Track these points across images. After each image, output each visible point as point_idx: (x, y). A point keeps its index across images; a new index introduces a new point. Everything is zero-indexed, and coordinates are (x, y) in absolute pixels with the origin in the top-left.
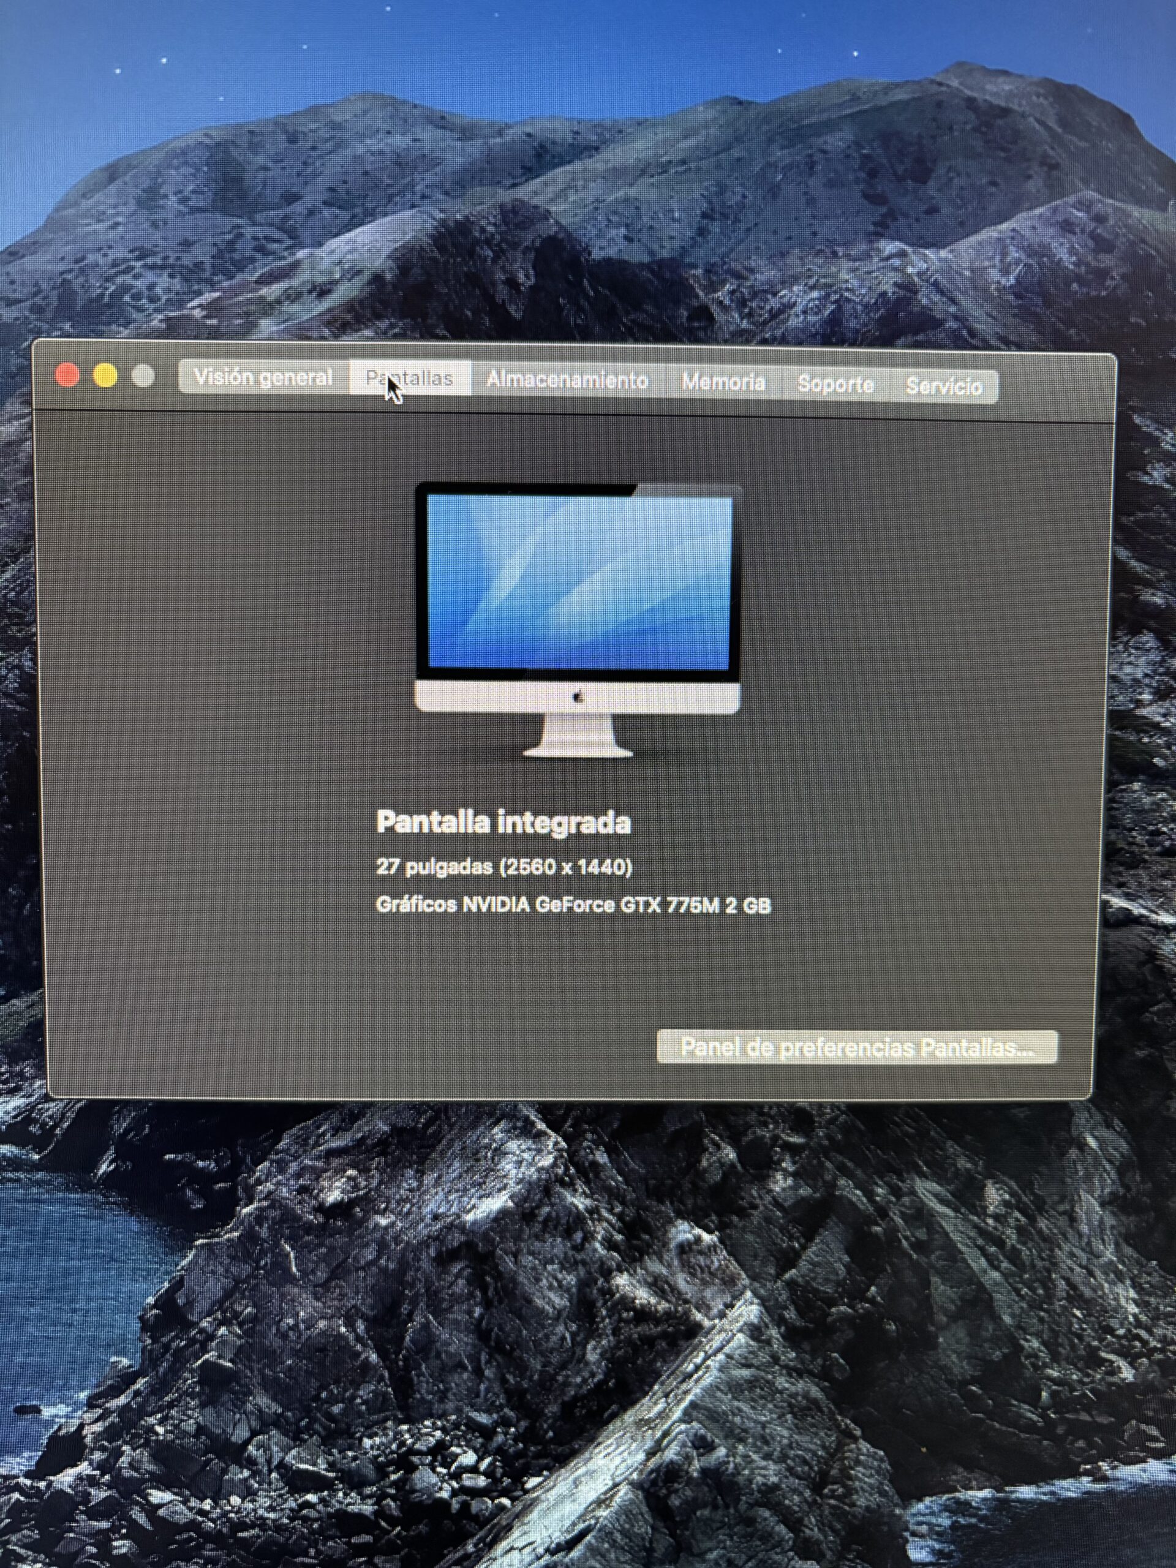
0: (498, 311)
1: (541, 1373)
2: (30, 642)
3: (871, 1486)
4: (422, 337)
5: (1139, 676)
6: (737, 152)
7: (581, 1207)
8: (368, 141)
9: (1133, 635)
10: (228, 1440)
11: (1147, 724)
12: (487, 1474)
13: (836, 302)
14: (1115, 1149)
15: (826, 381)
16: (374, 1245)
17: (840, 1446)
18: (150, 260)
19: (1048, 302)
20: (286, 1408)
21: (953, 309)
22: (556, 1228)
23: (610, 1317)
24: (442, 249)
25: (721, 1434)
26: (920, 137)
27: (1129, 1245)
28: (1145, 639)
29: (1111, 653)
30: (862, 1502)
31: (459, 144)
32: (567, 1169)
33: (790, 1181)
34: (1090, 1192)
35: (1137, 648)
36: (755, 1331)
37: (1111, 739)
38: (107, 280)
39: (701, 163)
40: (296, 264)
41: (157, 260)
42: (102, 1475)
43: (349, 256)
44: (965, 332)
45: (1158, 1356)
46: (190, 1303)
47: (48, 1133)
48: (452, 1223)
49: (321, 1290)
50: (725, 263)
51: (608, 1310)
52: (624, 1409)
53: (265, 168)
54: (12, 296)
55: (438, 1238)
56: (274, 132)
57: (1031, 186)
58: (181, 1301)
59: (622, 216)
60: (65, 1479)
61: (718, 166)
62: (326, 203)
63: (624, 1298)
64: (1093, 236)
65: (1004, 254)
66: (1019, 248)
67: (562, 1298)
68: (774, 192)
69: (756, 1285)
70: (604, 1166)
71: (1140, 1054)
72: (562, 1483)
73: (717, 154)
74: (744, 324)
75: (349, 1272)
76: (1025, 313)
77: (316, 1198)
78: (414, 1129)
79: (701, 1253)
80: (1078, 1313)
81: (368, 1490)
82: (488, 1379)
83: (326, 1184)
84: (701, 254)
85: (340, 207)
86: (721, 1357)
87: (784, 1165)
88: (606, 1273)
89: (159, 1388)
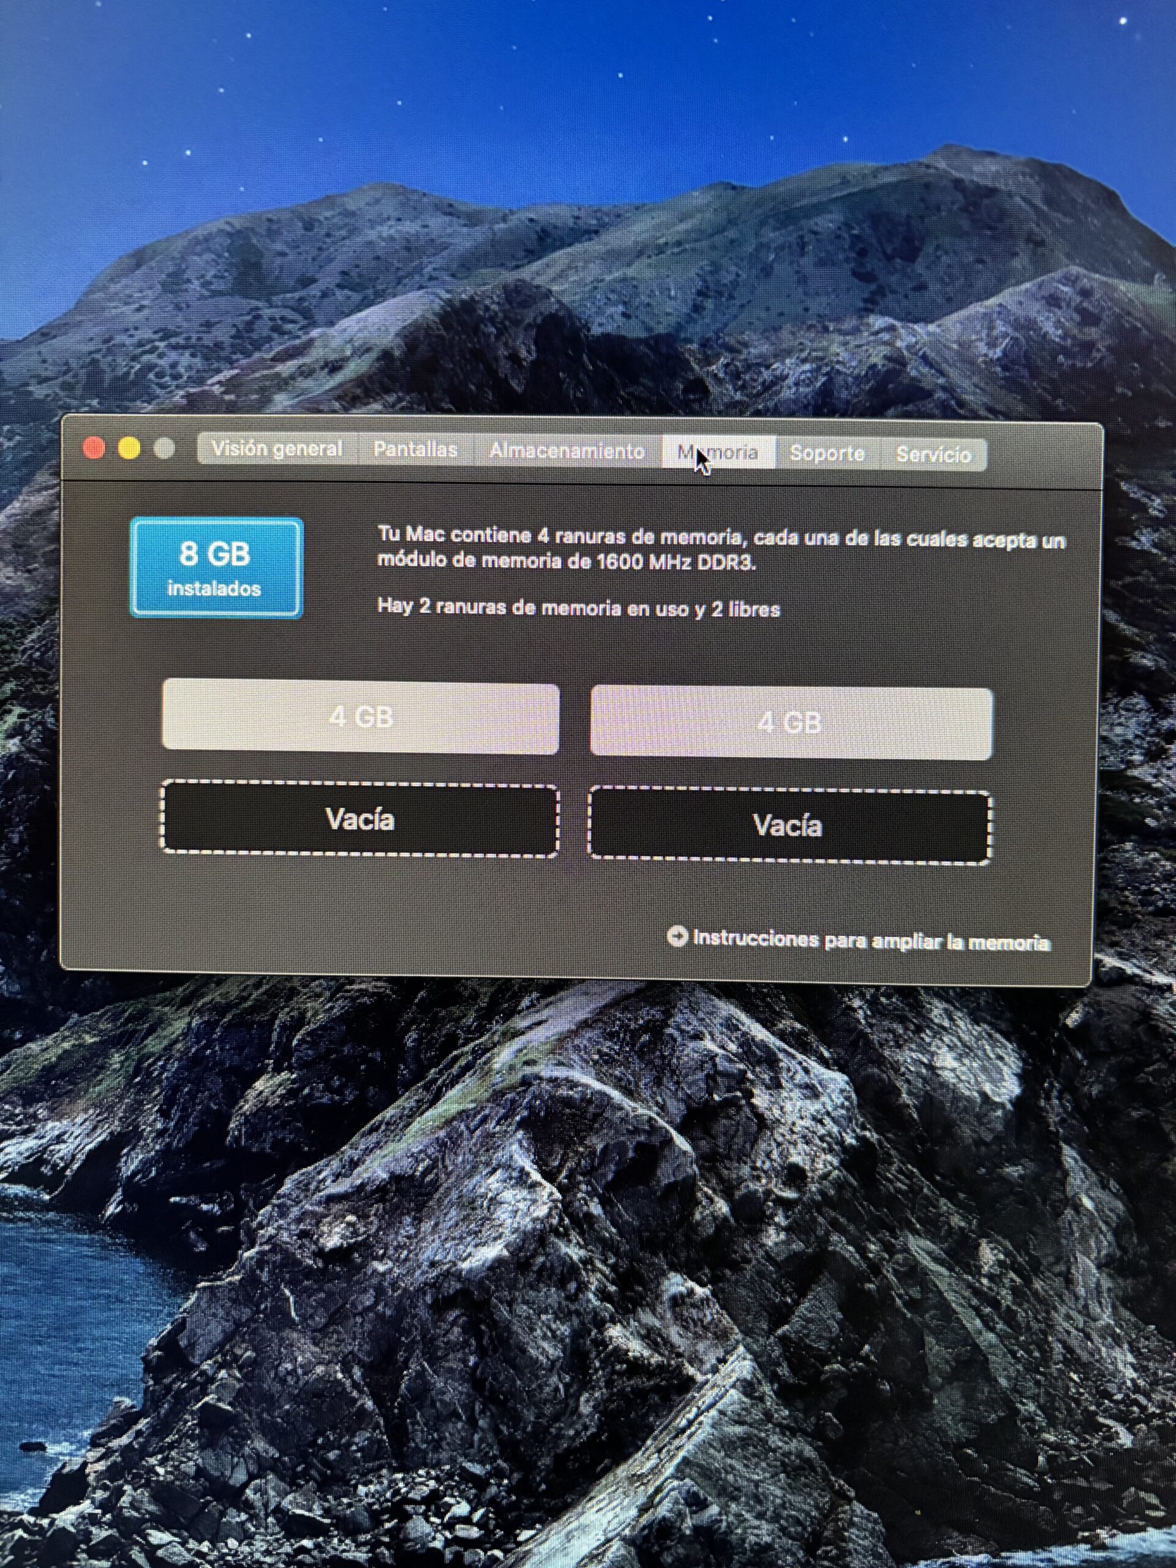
0: (500, 386)
1: (535, 1424)
2: (52, 699)
3: (864, 1547)
4: (429, 411)
5: (1130, 737)
6: (731, 234)
7: (575, 1258)
8: (379, 228)
9: (1124, 697)
10: (226, 1483)
11: (1139, 785)
12: (480, 1525)
13: (827, 374)
14: (1111, 1210)
15: (817, 451)
16: (371, 1291)
17: (834, 1506)
18: (173, 341)
19: (1034, 373)
20: (283, 1453)
21: (941, 381)
22: (550, 1278)
23: (603, 1369)
24: (448, 327)
25: (714, 1492)
26: (908, 216)
27: (1126, 1307)
28: (1135, 700)
29: (1101, 715)
31: (465, 230)
32: (561, 1220)
33: (782, 1236)
34: (1087, 1253)
35: (1128, 710)
36: (748, 1387)
37: (1102, 799)
38: (134, 358)
39: (698, 245)
40: (311, 341)
41: (180, 340)
42: (104, 1514)
43: (360, 335)
44: (953, 402)
45: (1156, 1422)
46: (192, 1345)
47: (59, 1174)
48: (448, 1271)
49: (319, 1335)
50: (719, 338)
51: (601, 1362)
52: (617, 1464)
53: (283, 254)
54: (44, 374)
55: (435, 1285)
56: (291, 220)
57: (1016, 263)
58: (183, 1343)
59: (620, 294)
60: (67, 1518)
61: (714, 247)
62: (339, 286)
63: (617, 1349)
64: (1080, 310)
65: (991, 328)
66: (1006, 322)
67: (555, 1347)
68: (767, 271)
69: (749, 1340)
70: (598, 1218)
71: (1135, 1114)
72: (555, 1535)
73: (712, 235)
74: (738, 396)
75: (347, 1317)
76: (1012, 384)
77: (316, 1243)
78: (412, 1176)
79: (694, 1306)
80: (1075, 1377)
81: (362, 1538)
82: (483, 1430)
83: (325, 1229)
84: (696, 330)
85: (352, 289)
86: (713, 1412)
87: (777, 1219)
88: (600, 1324)
89: (160, 1429)
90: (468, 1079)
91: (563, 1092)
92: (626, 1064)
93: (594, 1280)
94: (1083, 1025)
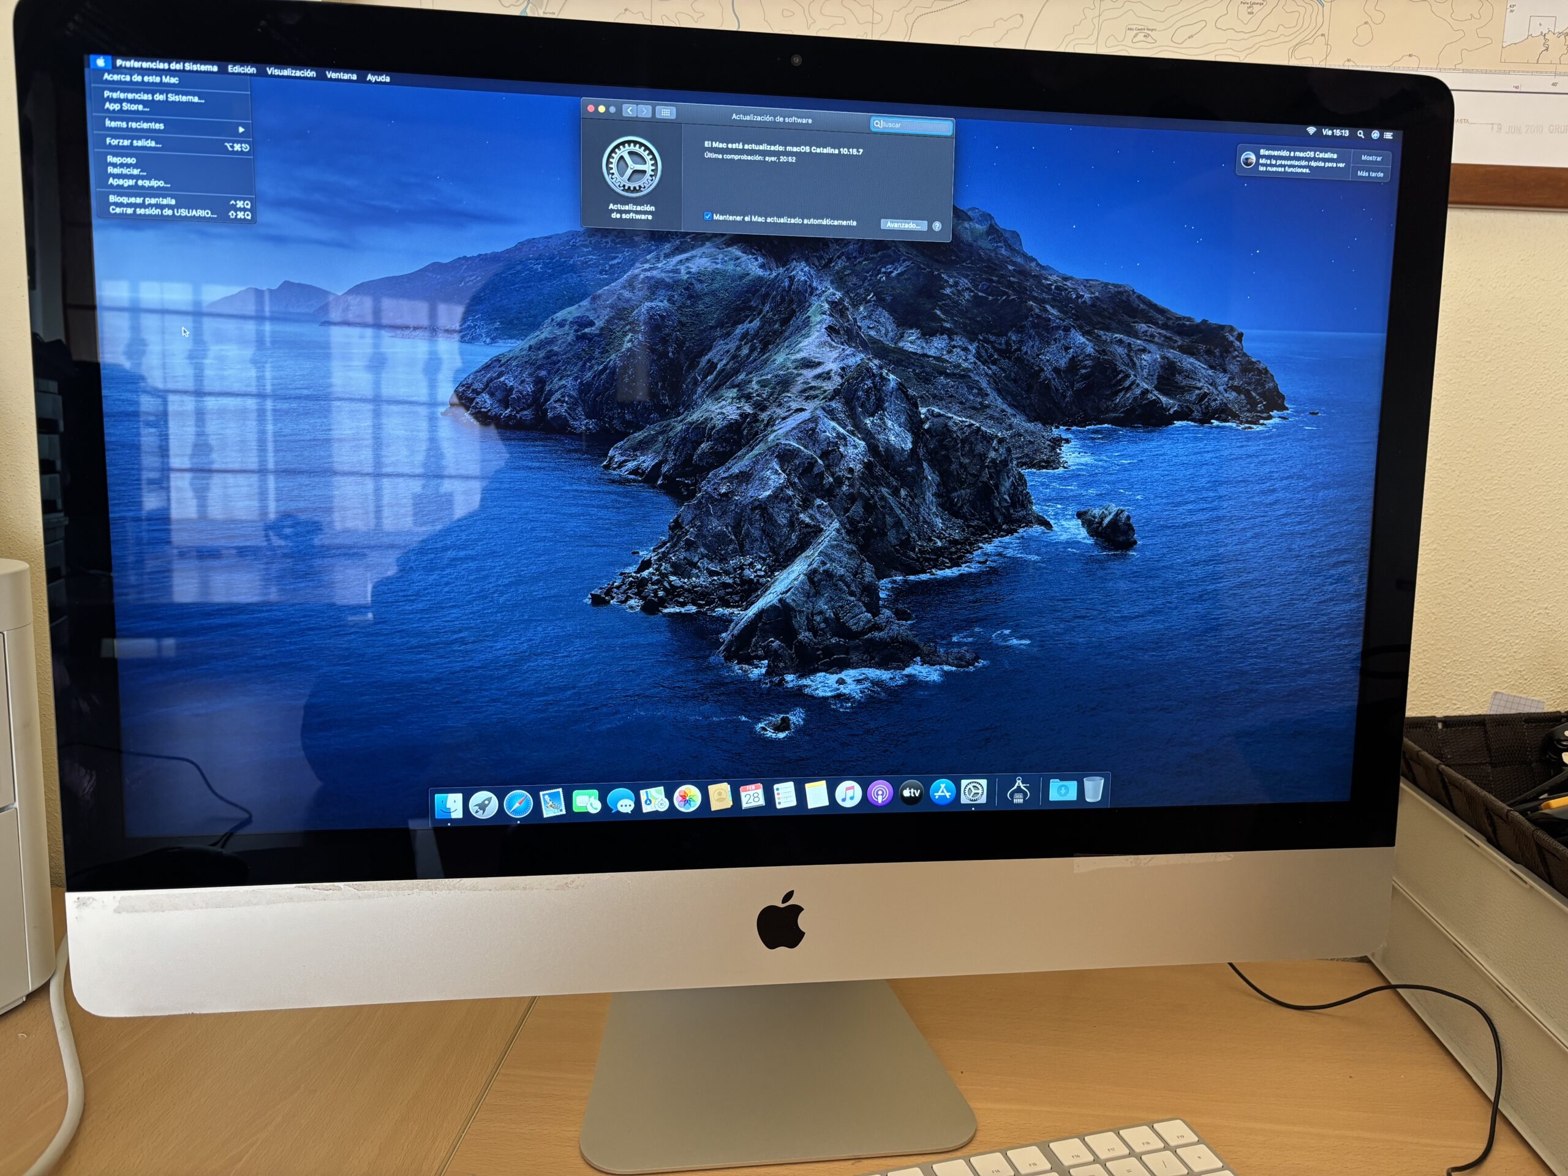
1: (779, 542)
3: (869, 575)
5: (943, 347)
7: (791, 494)
9: (942, 336)
10: (692, 562)
11: (945, 361)
12: (765, 571)
14: (936, 480)
16: (734, 505)
17: (861, 563)
20: (709, 552)
22: (783, 501)
23: (798, 526)
25: (829, 560)
27: (939, 506)
28: (945, 337)
30: (867, 580)
32: (787, 484)
33: (847, 488)
34: (929, 492)
35: (943, 339)
36: (838, 531)
42: (656, 572)
45: (948, 539)
46: (683, 521)
47: (644, 472)
48: (756, 499)
49: (719, 518)
51: (798, 524)
52: (802, 553)
55: (752, 503)
58: (680, 521)
60: (645, 574)
63: (802, 520)
67: (785, 520)
69: (838, 516)
70: (797, 483)
71: (942, 453)
72: (785, 574)
75: (727, 513)
77: (718, 491)
78: (746, 471)
79: (823, 508)
80: (926, 526)
81: (731, 575)
82: (765, 544)
83: (721, 487)
86: (828, 538)
87: (846, 483)
88: (798, 514)
89: (674, 546)
90: (761, 444)
91: (788, 447)
92: (805, 440)
93: (796, 501)
94: (929, 428)
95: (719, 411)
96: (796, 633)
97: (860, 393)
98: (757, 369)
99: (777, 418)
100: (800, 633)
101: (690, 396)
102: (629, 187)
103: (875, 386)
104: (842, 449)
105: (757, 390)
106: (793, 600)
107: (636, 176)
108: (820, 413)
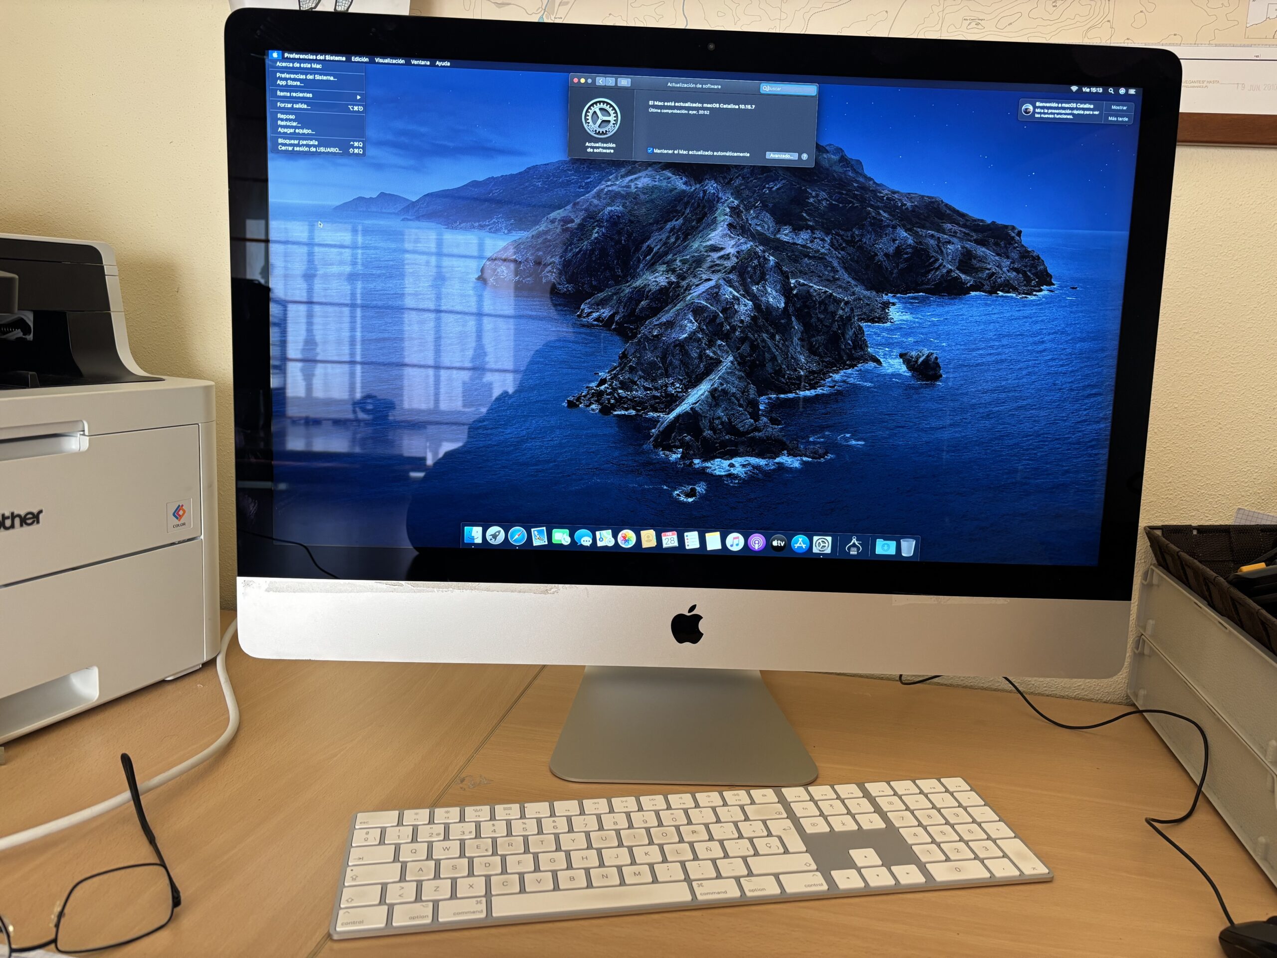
1: (692, 369)
3: (753, 393)
7: (700, 337)
10: (634, 381)
12: (681, 388)
14: (801, 329)
16: (662, 343)
17: (747, 385)
20: (645, 374)
22: (696, 341)
23: (705, 359)
25: (725, 382)
27: (803, 348)
30: (751, 396)
32: (698, 329)
33: (739, 333)
34: (796, 337)
36: (732, 362)
42: (610, 387)
45: (808, 370)
46: (628, 353)
47: (603, 320)
48: (677, 339)
49: (652, 352)
51: (705, 357)
52: (707, 377)
55: (674, 342)
58: (626, 353)
60: (602, 388)
63: (708, 355)
67: (696, 354)
69: (732, 352)
70: (705, 329)
71: (805, 311)
72: (695, 390)
75: (657, 348)
77: (652, 334)
78: (671, 321)
79: (722, 346)
80: (793, 361)
82: (682, 370)
83: (654, 331)
86: (725, 367)
87: (738, 330)
88: (705, 350)
89: (622, 370)
90: (682, 302)
91: (699, 305)
92: (711, 300)
93: (704, 341)
94: (797, 293)
95: (654, 279)
96: (702, 431)
97: (749, 269)
98: (680, 252)
99: (692, 285)
100: (704, 431)
101: (635, 270)
102: (599, 132)
103: (760, 264)
104: (736, 307)
105: (679, 266)
106: (700, 409)
107: (604, 124)
108: (722, 282)
